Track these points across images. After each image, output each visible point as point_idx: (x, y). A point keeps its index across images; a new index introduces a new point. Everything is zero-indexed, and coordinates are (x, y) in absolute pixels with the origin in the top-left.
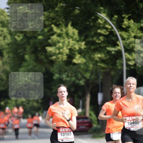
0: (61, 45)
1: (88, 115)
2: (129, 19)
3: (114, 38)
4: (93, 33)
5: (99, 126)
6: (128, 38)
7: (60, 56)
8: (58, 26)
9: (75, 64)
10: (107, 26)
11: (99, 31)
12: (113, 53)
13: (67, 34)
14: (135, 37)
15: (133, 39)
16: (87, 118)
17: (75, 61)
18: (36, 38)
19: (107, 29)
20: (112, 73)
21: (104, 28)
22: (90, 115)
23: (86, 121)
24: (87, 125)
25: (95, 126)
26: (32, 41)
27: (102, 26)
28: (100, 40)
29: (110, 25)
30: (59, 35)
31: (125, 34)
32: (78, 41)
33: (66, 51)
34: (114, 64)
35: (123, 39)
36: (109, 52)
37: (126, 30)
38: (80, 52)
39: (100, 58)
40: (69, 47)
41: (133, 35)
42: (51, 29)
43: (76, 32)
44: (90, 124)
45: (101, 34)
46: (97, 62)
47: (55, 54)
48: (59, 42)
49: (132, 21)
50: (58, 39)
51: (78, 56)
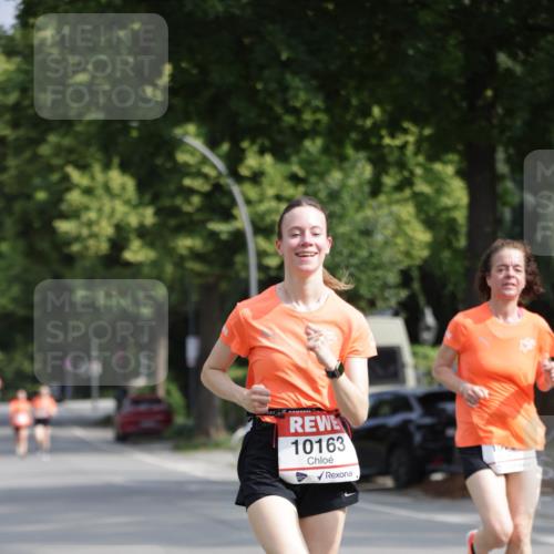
0: (92, 215)
1: (161, 393)
2: (262, 152)
3: (225, 201)
4: (172, 187)
5: (191, 422)
6: (261, 201)
7: (91, 242)
8: (83, 167)
9: (128, 264)
10: (206, 169)
11: (187, 182)
12: (224, 237)
13: (107, 188)
14: (279, 198)
15: (273, 204)
16: (158, 401)
17: (128, 256)
18: (29, 197)
19: (206, 177)
20: (224, 286)
21: (200, 174)
22: (168, 392)
23: (156, 408)
24: (159, 417)
25: (180, 420)
26: (18, 206)
27: (194, 170)
28: (190, 203)
29: (214, 167)
30: (88, 191)
31: (252, 192)
32: (135, 207)
33: (107, 229)
34: (229, 264)
35: (248, 202)
36: (213, 235)
37: (256, 178)
38: (142, 232)
39: (191, 250)
40: (115, 221)
41: (271, 192)
42: (66, 178)
43: (130, 183)
44: (167, 416)
45: (191, 191)
46: (182, 259)
47: (78, 238)
48: (87, 208)
49: (268, 159)
50: (85, 200)
51: (136, 244)
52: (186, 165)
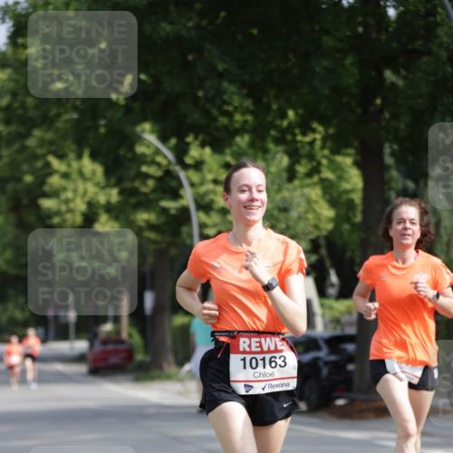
0: (69, 194)
1: (124, 335)
2: (203, 145)
3: (174, 184)
4: (132, 173)
6: (202, 184)
7: (68, 216)
8: (61, 157)
10: (159, 159)
11: (144, 169)
12: (173, 212)
13: (81, 173)
14: (215, 182)
16: (122, 342)
18: (19, 180)
19: (159, 165)
20: (173, 251)
21: (153, 163)
22: (130, 335)
23: (120, 347)
24: (123, 355)
25: (139, 357)
27: (149, 159)
29: (165, 157)
30: (66, 176)
31: (195, 177)
32: (103, 188)
33: (81, 206)
34: (177, 233)
35: (192, 185)
36: (165, 211)
37: (198, 165)
38: (109, 208)
40: (87, 199)
41: (210, 177)
42: (48, 165)
43: (99, 170)
44: (130, 354)
45: (147, 176)
46: (141, 229)
47: (58, 213)
48: (65, 189)
49: (208, 150)
50: (63, 182)
51: (104, 217)
52: (144, 155)
